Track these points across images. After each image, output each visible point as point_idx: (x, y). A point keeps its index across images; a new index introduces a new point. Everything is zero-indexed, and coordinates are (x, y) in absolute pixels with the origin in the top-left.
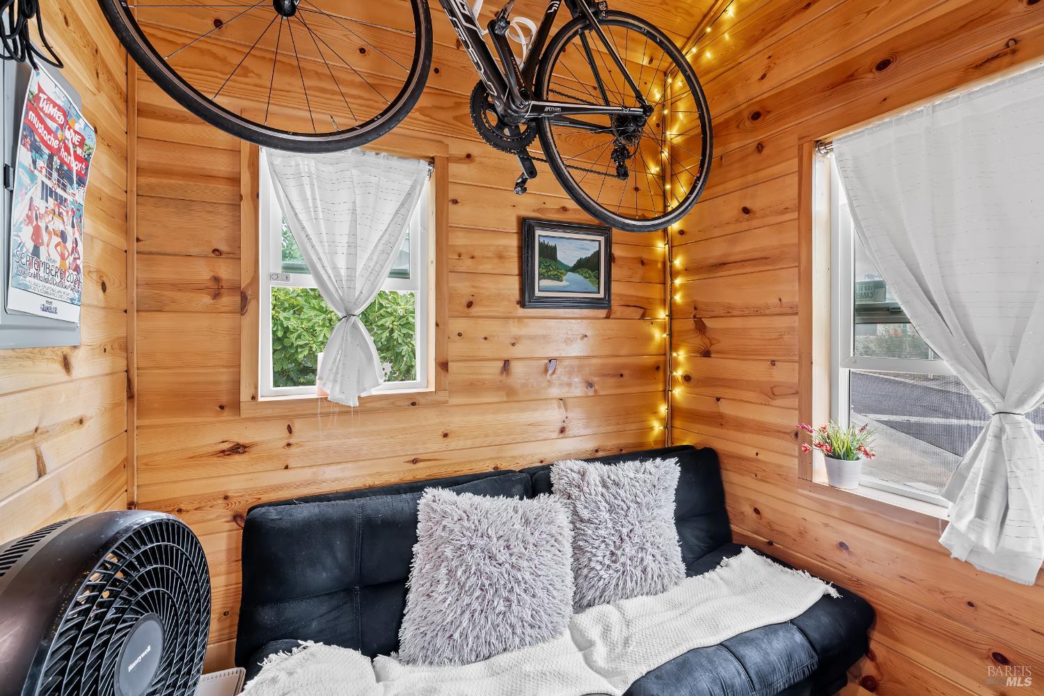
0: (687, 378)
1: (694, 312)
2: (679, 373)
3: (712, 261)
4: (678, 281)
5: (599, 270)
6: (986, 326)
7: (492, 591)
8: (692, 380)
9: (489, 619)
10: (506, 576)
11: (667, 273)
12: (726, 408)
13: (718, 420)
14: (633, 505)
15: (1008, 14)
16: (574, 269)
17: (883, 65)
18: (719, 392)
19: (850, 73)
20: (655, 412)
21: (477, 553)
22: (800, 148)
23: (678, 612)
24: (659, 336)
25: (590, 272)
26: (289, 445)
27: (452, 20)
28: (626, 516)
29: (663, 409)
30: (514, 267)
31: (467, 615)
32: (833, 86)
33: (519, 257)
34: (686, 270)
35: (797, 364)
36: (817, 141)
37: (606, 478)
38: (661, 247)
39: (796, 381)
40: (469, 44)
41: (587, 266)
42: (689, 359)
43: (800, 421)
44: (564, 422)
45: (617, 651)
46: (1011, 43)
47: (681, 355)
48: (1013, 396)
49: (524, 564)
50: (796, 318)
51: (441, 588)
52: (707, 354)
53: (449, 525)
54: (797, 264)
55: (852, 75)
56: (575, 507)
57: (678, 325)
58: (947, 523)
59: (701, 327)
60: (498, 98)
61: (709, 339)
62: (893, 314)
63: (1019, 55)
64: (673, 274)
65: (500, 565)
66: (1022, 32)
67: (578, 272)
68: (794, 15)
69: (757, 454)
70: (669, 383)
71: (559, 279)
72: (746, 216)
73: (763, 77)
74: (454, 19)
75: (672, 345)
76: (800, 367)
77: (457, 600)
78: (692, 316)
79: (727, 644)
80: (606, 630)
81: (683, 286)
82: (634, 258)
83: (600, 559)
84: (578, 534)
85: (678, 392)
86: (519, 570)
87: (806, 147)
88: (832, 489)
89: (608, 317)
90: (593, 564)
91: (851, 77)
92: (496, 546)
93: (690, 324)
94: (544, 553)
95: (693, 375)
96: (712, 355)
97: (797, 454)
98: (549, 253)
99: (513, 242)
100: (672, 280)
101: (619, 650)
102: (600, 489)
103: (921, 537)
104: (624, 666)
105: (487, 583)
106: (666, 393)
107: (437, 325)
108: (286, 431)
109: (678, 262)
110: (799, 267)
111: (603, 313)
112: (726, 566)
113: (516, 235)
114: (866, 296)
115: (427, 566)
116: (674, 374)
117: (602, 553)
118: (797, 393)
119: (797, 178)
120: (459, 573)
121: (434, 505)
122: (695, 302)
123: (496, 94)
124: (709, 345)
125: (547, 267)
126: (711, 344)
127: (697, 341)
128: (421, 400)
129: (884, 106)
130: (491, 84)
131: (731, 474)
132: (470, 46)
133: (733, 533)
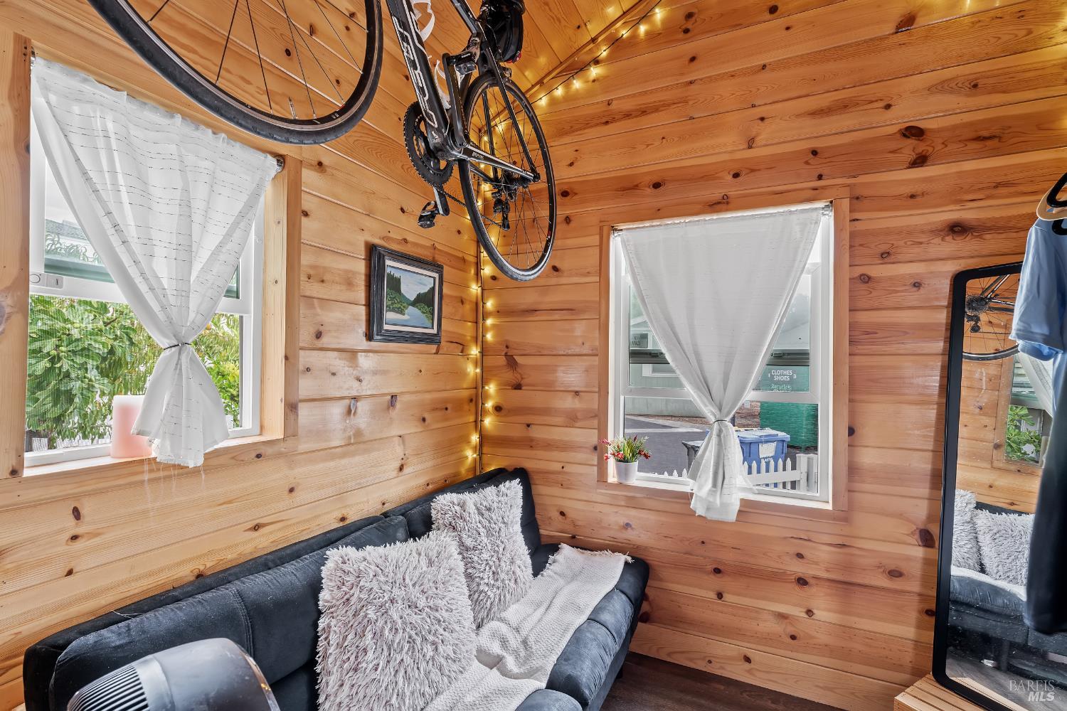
0: (498, 409)
1: (506, 350)
2: (489, 405)
3: (523, 307)
4: (489, 322)
5: (433, 306)
6: (713, 368)
7: (419, 640)
8: (503, 411)
9: (422, 669)
10: (428, 620)
11: (478, 314)
12: (537, 433)
13: (530, 443)
14: (503, 526)
15: (723, 179)
16: (414, 303)
17: (657, 186)
18: (529, 419)
19: (635, 184)
20: (469, 442)
21: (400, 605)
22: (601, 229)
23: (542, 609)
24: (472, 370)
25: (426, 307)
26: (74, 538)
27: (401, 34)
28: (499, 536)
29: (475, 438)
30: (361, 295)
31: (401, 673)
32: (624, 189)
33: (366, 286)
34: (498, 312)
35: (597, 394)
36: (613, 227)
37: (479, 505)
38: (475, 289)
39: (596, 407)
40: (418, 65)
41: (424, 300)
42: (500, 391)
43: (599, 438)
44: (403, 459)
45: (521, 655)
46: (725, 197)
47: (491, 388)
48: (725, 410)
49: (441, 603)
50: (597, 358)
51: (370, 655)
52: (518, 387)
53: (367, 585)
54: (598, 317)
55: (637, 186)
56: (460, 538)
57: (490, 361)
58: (692, 494)
59: (512, 363)
60: (438, 131)
61: (520, 374)
62: (655, 358)
63: (730, 206)
64: (486, 315)
65: (420, 611)
66: (732, 193)
67: (417, 307)
68: (597, 125)
69: (563, 467)
70: (480, 413)
71: (401, 312)
72: (555, 273)
73: (571, 164)
74: (406, 33)
75: (484, 380)
76: (599, 396)
77: (388, 662)
78: (503, 354)
79: (592, 617)
80: (504, 643)
81: (494, 326)
82: (456, 297)
83: (486, 581)
84: (468, 563)
85: (488, 422)
86: (437, 610)
87: (605, 229)
88: (620, 485)
89: (437, 353)
90: (481, 588)
91: (636, 187)
92: (415, 593)
93: (502, 360)
94: (450, 588)
95: (505, 405)
96: (523, 388)
97: (596, 463)
98: (395, 284)
99: (360, 267)
100: (483, 320)
101: (523, 654)
102: (478, 518)
103: (677, 508)
104: (536, 663)
105: (413, 633)
106: (477, 424)
107: (286, 358)
108: (72, 517)
109: (490, 304)
110: (599, 319)
111: (433, 348)
112: (554, 562)
113: (364, 261)
114: (636, 344)
115: (350, 637)
116: (486, 405)
117: (487, 576)
118: (596, 416)
119: (598, 250)
120: (386, 632)
121: (346, 567)
122: (507, 341)
123: (436, 126)
124: (520, 379)
125: (392, 299)
126: (522, 378)
127: (509, 376)
128: (269, 451)
129: (658, 213)
130: (433, 114)
131: (539, 487)
132: (419, 68)
133: (542, 536)
